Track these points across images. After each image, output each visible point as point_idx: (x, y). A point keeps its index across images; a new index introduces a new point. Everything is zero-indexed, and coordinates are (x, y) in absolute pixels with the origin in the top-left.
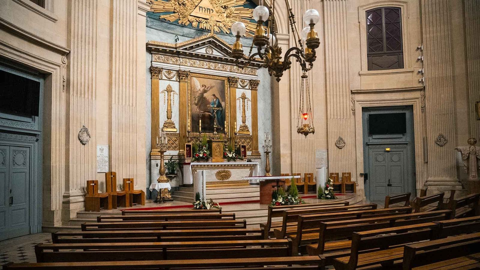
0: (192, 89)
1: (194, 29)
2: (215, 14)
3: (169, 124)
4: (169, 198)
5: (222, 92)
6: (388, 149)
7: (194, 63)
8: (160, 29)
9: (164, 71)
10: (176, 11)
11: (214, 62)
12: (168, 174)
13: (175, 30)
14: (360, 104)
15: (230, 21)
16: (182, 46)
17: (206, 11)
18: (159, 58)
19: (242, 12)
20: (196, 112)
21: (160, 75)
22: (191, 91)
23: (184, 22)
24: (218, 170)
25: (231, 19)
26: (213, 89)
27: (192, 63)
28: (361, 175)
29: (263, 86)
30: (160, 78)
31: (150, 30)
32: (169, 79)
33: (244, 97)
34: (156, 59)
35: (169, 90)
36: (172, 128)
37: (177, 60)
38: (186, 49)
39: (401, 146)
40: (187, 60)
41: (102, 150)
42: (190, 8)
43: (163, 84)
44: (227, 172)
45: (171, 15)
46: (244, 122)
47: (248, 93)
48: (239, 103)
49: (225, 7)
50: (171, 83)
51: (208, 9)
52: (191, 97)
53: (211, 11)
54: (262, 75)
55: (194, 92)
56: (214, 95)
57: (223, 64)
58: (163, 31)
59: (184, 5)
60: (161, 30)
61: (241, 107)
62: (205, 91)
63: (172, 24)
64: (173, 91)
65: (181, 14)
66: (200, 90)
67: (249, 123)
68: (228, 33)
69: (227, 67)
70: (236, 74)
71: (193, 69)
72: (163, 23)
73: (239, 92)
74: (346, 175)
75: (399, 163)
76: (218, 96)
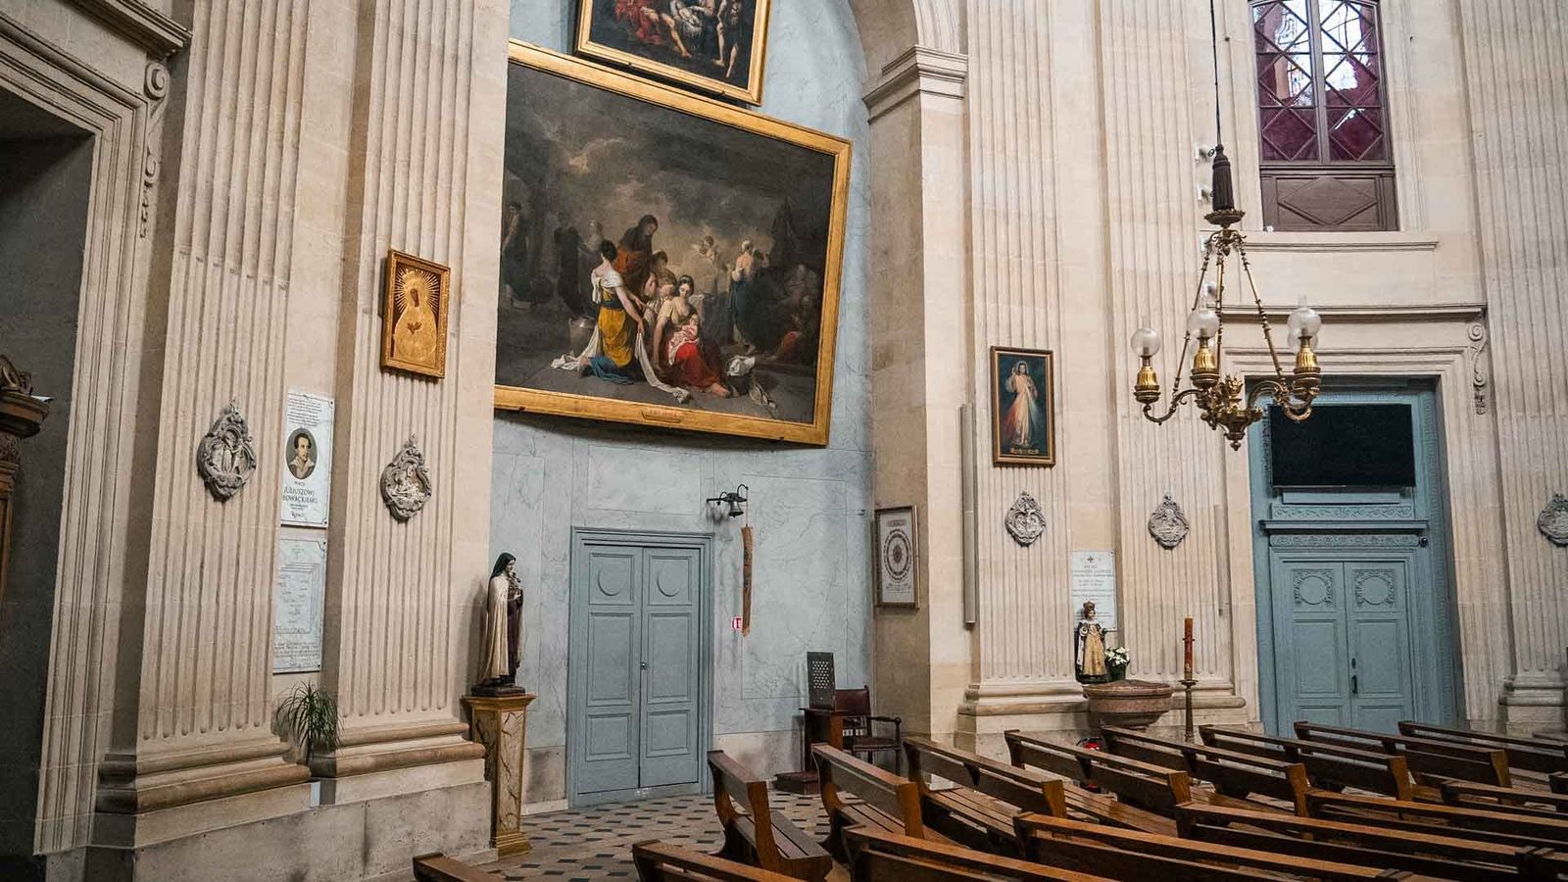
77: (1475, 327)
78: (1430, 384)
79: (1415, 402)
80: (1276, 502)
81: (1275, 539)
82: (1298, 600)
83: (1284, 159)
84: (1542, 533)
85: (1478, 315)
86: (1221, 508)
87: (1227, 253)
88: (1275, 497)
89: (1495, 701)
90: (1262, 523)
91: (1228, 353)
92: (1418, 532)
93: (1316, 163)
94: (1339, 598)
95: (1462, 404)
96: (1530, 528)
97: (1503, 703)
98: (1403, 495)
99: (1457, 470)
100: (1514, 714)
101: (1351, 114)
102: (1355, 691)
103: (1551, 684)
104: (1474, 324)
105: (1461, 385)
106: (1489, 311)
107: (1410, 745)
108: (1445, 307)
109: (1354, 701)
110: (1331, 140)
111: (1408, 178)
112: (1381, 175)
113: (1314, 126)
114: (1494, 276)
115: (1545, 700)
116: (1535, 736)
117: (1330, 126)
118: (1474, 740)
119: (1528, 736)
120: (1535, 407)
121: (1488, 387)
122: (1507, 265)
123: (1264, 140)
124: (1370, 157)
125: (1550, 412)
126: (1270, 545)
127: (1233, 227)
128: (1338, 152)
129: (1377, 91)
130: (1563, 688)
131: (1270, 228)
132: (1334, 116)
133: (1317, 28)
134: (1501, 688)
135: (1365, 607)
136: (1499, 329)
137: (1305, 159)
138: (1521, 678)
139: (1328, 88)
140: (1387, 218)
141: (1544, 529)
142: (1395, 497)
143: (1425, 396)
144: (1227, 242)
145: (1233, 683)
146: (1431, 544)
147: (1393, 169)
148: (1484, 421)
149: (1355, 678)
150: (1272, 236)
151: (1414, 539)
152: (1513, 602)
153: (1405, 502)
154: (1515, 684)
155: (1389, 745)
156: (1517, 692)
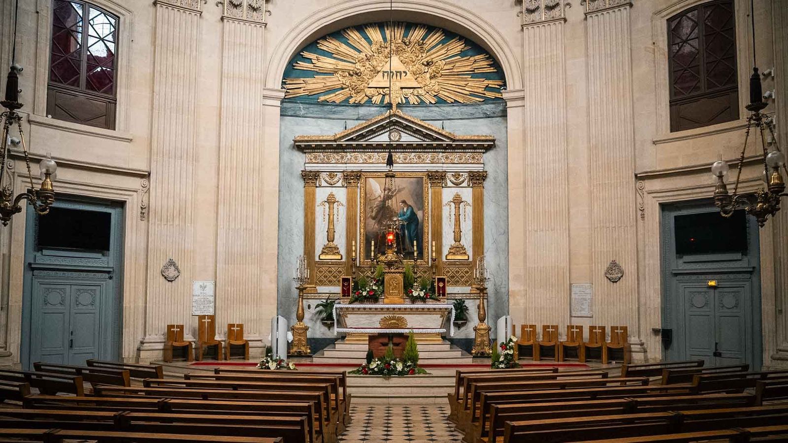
0: (368, 196)
1: (376, 107)
2: (410, 78)
3: (330, 249)
4: (306, 353)
5: (419, 196)
6: (712, 283)
7: (370, 158)
8: (320, 116)
9: (323, 175)
10: (344, 86)
11: (403, 152)
12: (325, 320)
13: (344, 114)
14: (654, 197)
15: (437, 83)
16: (344, 137)
17: (395, 76)
18: (315, 158)
19: (457, 65)
20: (373, 228)
21: (318, 182)
22: (365, 198)
23: (359, 99)
24: (383, 316)
25: (440, 79)
26: (402, 192)
27: (366, 158)
28: (656, 332)
29: (495, 178)
30: (318, 185)
31: (303, 121)
32: (331, 185)
33: (457, 201)
34: (311, 160)
35: (331, 201)
36: (334, 254)
37: (342, 157)
38: (352, 139)
39: (740, 276)
40: (359, 155)
41: (203, 287)
42: (368, 76)
43: (322, 194)
44: (399, 319)
45: (337, 93)
46: (457, 239)
47: (467, 194)
48: (448, 212)
49: (428, 64)
50: (334, 190)
51: (397, 72)
52: (365, 207)
53: (403, 75)
54: (492, 162)
55: (370, 200)
56: (404, 202)
57: (418, 152)
58: (325, 118)
59: (357, 74)
60: (321, 118)
61: (453, 217)
62: (389, 197)
63: (337, 106)
64: (338, 202)
65: (353, 89)
66: (380, 196)
67: (467, 241)
68: (433, 102)
69: (425, 156)
70: (441, 165)
71: (365, 167)
72: (326, 107)
73: (448, 194)
74: (619, 331)
75: (735, 311)
76: (410, 202)
77: (144, 181)
78: (121, 204)
79: (114, 212)
80: (39, 254)
81: (36, 272)
82: (46, 302)
83: (62, 83)
84: (163, 275)
85: (146, 176)
86: (7, 255)
87: (11, 124)
88: (38, 251)
89: (135, 349)
90: (30, 264)
91: (19, 176)
92: (109, 272)
93: (78, 88)
94: (67, 302)
95: (135, 215)
96: (158, 273)
97: (139, 350)
98: (103, 255)
99: (129, 245)
100: (142, 354)
101: (99, 69)
102: (71, 347)
103: (159, 341)
104: (144, 179)
105: (135, 206)
106: (151, 174)
107: (91, 371)
108: (132, 170)
109: (70, 351)
110: (87, 79)
111: (122, 106)
112: (109, 102)
113: (79, 70)
114: (155, 160)
115: (157, 348)
116: (151, 364)
117: (87, 72)
118: (125, 367)
119: (147, 364)
120: (165, 220)
121: (147, 209)
122: (161, 155)
123: (52, 70)
124: (105, 92)
125: (171, 223)
126: (33, 275)
127: (16, 111)
128: (90, 86)
129: (113, 61)
130: (165, 342)
131: (50, 116)
132: (90, 68)
133: (87, 22)
134: (139, 342)
135: (80, 307)
136: (155, 184)
137: (73, 85)
138: (147, 339)
139: (89, 53)
140: (110, 123)
141: (164, 274)
142: (99, 255)
143: (118, 210)
144: (11, 118)
145: (6, 345)
146: (114, 278)
147: (116, 101)
148: (143, 224)
149: (72, 340)
150: (50, 120)
151: (107, 275)
152: (148, 306)
153: (104, 259)
154: (145, 341)
155: (79, 371)
156: (145, 344)
